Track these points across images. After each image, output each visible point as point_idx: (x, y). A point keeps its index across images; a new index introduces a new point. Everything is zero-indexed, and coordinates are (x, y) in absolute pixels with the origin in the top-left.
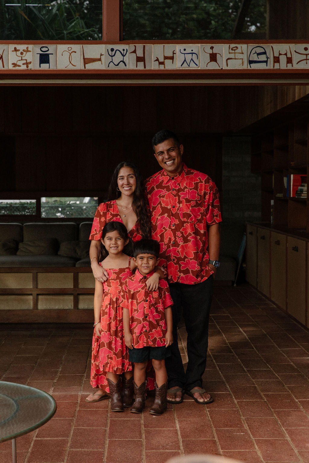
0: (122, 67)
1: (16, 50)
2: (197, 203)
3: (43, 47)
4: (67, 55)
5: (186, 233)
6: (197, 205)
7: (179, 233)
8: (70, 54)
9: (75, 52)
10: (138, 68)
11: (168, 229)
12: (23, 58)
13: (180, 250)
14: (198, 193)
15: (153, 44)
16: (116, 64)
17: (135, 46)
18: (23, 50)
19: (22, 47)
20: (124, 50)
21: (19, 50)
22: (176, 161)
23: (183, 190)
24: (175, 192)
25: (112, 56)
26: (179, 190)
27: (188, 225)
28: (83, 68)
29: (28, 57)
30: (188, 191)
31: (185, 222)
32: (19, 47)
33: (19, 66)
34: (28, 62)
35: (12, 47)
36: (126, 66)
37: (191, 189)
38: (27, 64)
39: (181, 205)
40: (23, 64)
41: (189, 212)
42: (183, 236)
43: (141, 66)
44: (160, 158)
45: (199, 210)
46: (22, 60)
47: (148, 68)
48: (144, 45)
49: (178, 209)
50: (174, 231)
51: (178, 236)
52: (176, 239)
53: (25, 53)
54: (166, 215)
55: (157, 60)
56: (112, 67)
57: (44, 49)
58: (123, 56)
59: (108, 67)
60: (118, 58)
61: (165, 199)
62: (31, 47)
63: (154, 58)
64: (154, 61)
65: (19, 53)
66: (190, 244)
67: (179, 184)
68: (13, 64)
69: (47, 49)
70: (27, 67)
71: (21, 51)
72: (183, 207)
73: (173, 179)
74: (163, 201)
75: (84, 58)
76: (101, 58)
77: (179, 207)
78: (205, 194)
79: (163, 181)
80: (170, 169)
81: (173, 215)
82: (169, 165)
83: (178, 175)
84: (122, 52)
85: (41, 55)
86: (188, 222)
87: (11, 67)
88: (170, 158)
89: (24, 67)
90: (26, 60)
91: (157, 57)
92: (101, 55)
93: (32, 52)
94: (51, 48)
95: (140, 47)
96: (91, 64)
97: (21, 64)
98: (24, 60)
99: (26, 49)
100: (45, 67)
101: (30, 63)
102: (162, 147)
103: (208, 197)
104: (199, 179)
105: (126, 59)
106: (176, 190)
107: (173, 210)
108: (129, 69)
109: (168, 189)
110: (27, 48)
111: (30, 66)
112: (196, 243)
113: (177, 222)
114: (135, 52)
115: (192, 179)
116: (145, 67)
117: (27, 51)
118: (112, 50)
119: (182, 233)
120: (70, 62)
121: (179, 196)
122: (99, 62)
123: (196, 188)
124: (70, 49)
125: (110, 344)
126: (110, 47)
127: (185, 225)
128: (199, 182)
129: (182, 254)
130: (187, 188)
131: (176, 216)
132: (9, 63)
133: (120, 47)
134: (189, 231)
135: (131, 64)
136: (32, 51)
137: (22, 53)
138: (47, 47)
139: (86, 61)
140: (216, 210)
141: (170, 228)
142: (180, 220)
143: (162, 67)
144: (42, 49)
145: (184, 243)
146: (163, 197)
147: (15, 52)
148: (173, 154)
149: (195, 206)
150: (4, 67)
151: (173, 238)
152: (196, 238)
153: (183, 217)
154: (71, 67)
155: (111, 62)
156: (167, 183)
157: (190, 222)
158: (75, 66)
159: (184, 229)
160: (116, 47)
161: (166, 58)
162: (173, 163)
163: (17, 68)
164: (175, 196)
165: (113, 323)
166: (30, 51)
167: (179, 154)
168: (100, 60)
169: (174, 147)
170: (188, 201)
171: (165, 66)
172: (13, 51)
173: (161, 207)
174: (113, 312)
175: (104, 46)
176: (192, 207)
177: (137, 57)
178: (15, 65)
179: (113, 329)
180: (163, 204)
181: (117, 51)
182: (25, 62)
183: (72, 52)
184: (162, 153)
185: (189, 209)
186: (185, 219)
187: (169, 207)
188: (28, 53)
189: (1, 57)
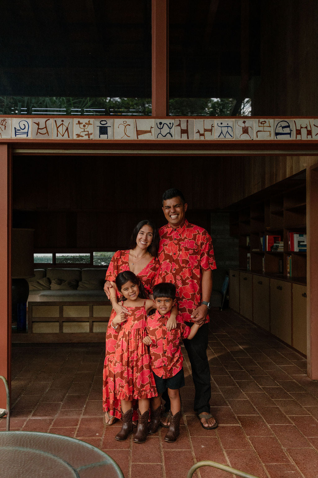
0: (168, 138)
1: (79, 123)
2: (194, 251)
3: (102, 121)
4: (122, 127)
5: (184, 276)
6: (195, 253)
7: (179, 276)
9: (130, 125)
10: (183, 139)
11: (169, 272)
12: (85, 130)
13: (179, 291)
14: (196, 243)
15: (195, 119)
16: (164, 136)
17: (180, 120)
18: (86, 123)
19: (84, 121)
20: (170, 124)
21: (82, 123)
22: (180, 216)
23: (183, 240)
24: (176, 242)
25: (160, 129)
26: (180, 240)
27: (186, 270)
28: (136, 138)
29: (90, 129)
30: (187, 241)
31: (183, 267)
32: (82, 120)
33: (82, 137)
34: (89, 133)
35: (76, 120)
36: (172, 137)
37: (190, 240)
38: (89, 135)
39: (181, 253)
40: (85, 135)
41: (187, 259)
42: (182, 279)
43: (184, 137)
44: (166, 211)
45: (196, 257)
46: (84, 131)
47: (190, 139)
48: (187, 119)
49: (178, 256)
50: (175, 275)
51: (178, 279)
52: (176, 281)
53: (87, 126)
54: (168, 261)
55: (199, 132)
56: (160, 138)
57: (103, 123)
58: (170, 128)
59: (157, 137)
60: (165, 130)
61: (168, 247)
62: (92, 121)
63: (195, 131)
64: (196, 133)
65: (82, 126)
66: (188, 286)
67: (180, 235)
68: (76, 135)
69: (105, 123)
70: (89, 137)
71: (84, 124)
72: (182, 255)
73: (175, 230)
74: (166, 248)
75: (137, 130)
76: (151, 130)
77: (179, 254)
78: (202, 244)
79: (167, 232)
80: (173, 222)
81: (174, 261)
82: (173, 219)
83: (180, 227)
84: (169, 125)
85: (100, 127)
86: (186, 268)
87: (75, 137)
88: (175, 212)
89: (86, 138)
90: (88, 132)
91: (198, 130)
92: (151, 128)
93: (93, 125)
94: (109, 122)
95: (183, 121)
96: (142, 135)
97: (84, 135)
98: (86, 131)
99: (88, 123)
100: (104, 137)
101: (91, 134)
102: (170, 202)
103: (204, 247)
104: (198, 231)
105: (172, 131)
106: (177, 240)
107: (174, 256)
108: (175, 140)
109: (171, 239)
110: (89, 121)
111: (92, 137)
112: (193, 286)
113: (177, 267)
114: (179, 125)
115: (191, 231)
116: (188, 138)
117: (89, 124)
118: (161, 123)
119: (181, 277)
120: (125, 134)
121: (180, 245)
122: (149, 133)
123: (194, 238)
124: (125, 122)
125: (122, 373)
126: (159, 121)
127: (183, 269)
128: (197, 234)
129: (181, 295)
130: (186, 238)
131: (177, 261)
132: (74, 134)
133: (167, 121)
134: (187, 275)
135: (176, 136)
136: (93, 123)
137: (84, 126)
138: (106, 121)
139: (139, 133)
140: (211, 259)
141: (171, 272)
142: (179, 266)
143: (202, 138)
144: (102, 123)
145: (182, 286)
146: (166, 245)
147: (79, 125)
148: (178, 209)
149: (192, 254)
150: (69, 137)
151: (174, 281)
152: (192, 281)
153: (183, 263)
154: (126, 138)
155: (160, 133)
156: (170, 234)
157: (188, 268)
158: (129, 137)
159: (183, 274)
160: (163, 121)
161: (206, 130)
162: (177, 217)
163: (80, 138)
164: (176, 245)
165: (126, 354)
166: (92, 124)
167: (183, 210)
168: (150, 132)
169: (179, 204)
170: (187, 249)
171: (205, 137)
172: (76, 124)
173: (164, 254)
174: (125, 344)
175: (153, 120)
176: (190, 255)
177: (181, 129)
178: (78, 135)
179: (125, 360)
180: (166, 251)
181: (165, 124)
182: (87, 133)
183: (126, 126)
184: (169, 207)
185: (187, 256)
186: (184, 265)
187: (171, 254)
188: (89, 126)
189: (67, 129)
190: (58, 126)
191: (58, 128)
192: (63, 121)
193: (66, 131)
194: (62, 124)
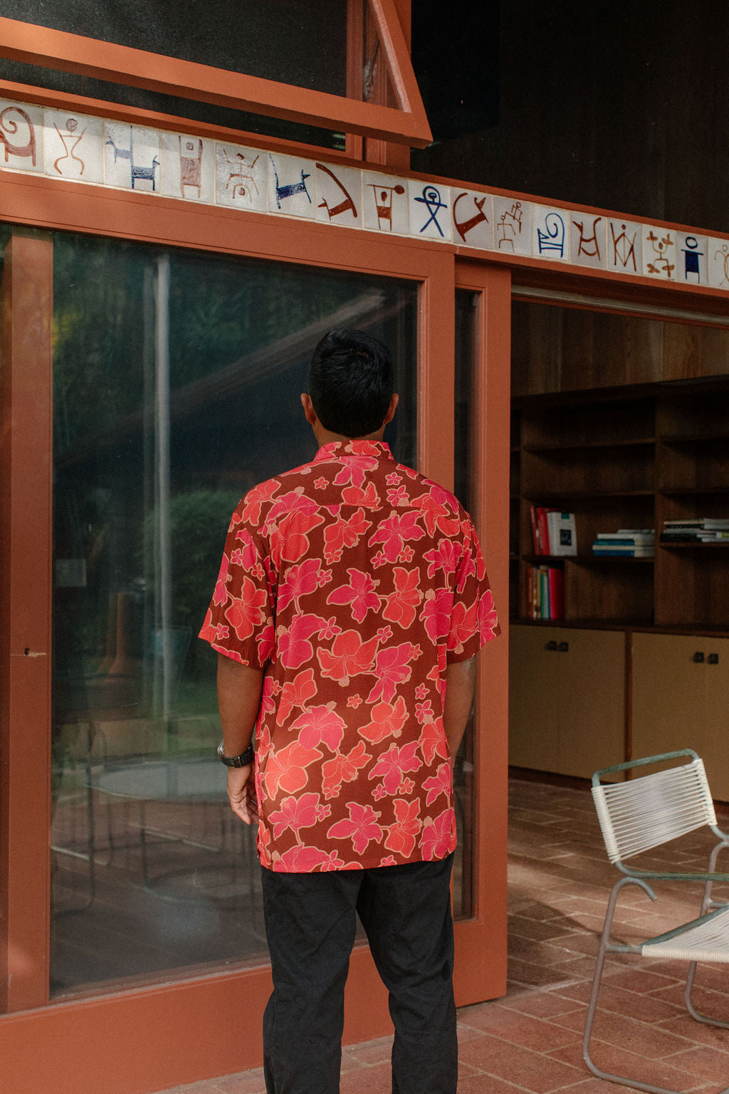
1: (652, 237)
3: (689, 238)
8: (726, 258)
12: (663, 256)
18: (663, 240)
19: (661, 232)
21: (656, 238)
33: (658, 272)
34: (670, 264)
35: (646, 229)
38: (668, 269)
40: (663, 268)
46: (661, 259)
53: (664, 245)
57: (691, 243)
65: (656, 243)
68: (648, 266)
70: (669, 275)
71: (660, 240)
85: (686, 252)
87: (645, 272)
89: (663, 276)
93: (674, 246)
97: (660, 268)
98: (664, 260)
99: (667, 239)
100: (692, 279)
111: (673, 275)
117: (668, 241)
136: (674, 242)
137: (661, 246)
138: (694, 239)
144: (689, 242)
147: (651, 241)
150: (636, 270)
163: (654, 275)
166: (672, 243)
172: (647, 238)
178: (651, 268)
182: (665, 264)
188: (669, 246)
189: (632, 249)
190: (616, 239)
191: (616, 243)
192: (624, 227)
193: (630, 254)
194: (623, 235)
